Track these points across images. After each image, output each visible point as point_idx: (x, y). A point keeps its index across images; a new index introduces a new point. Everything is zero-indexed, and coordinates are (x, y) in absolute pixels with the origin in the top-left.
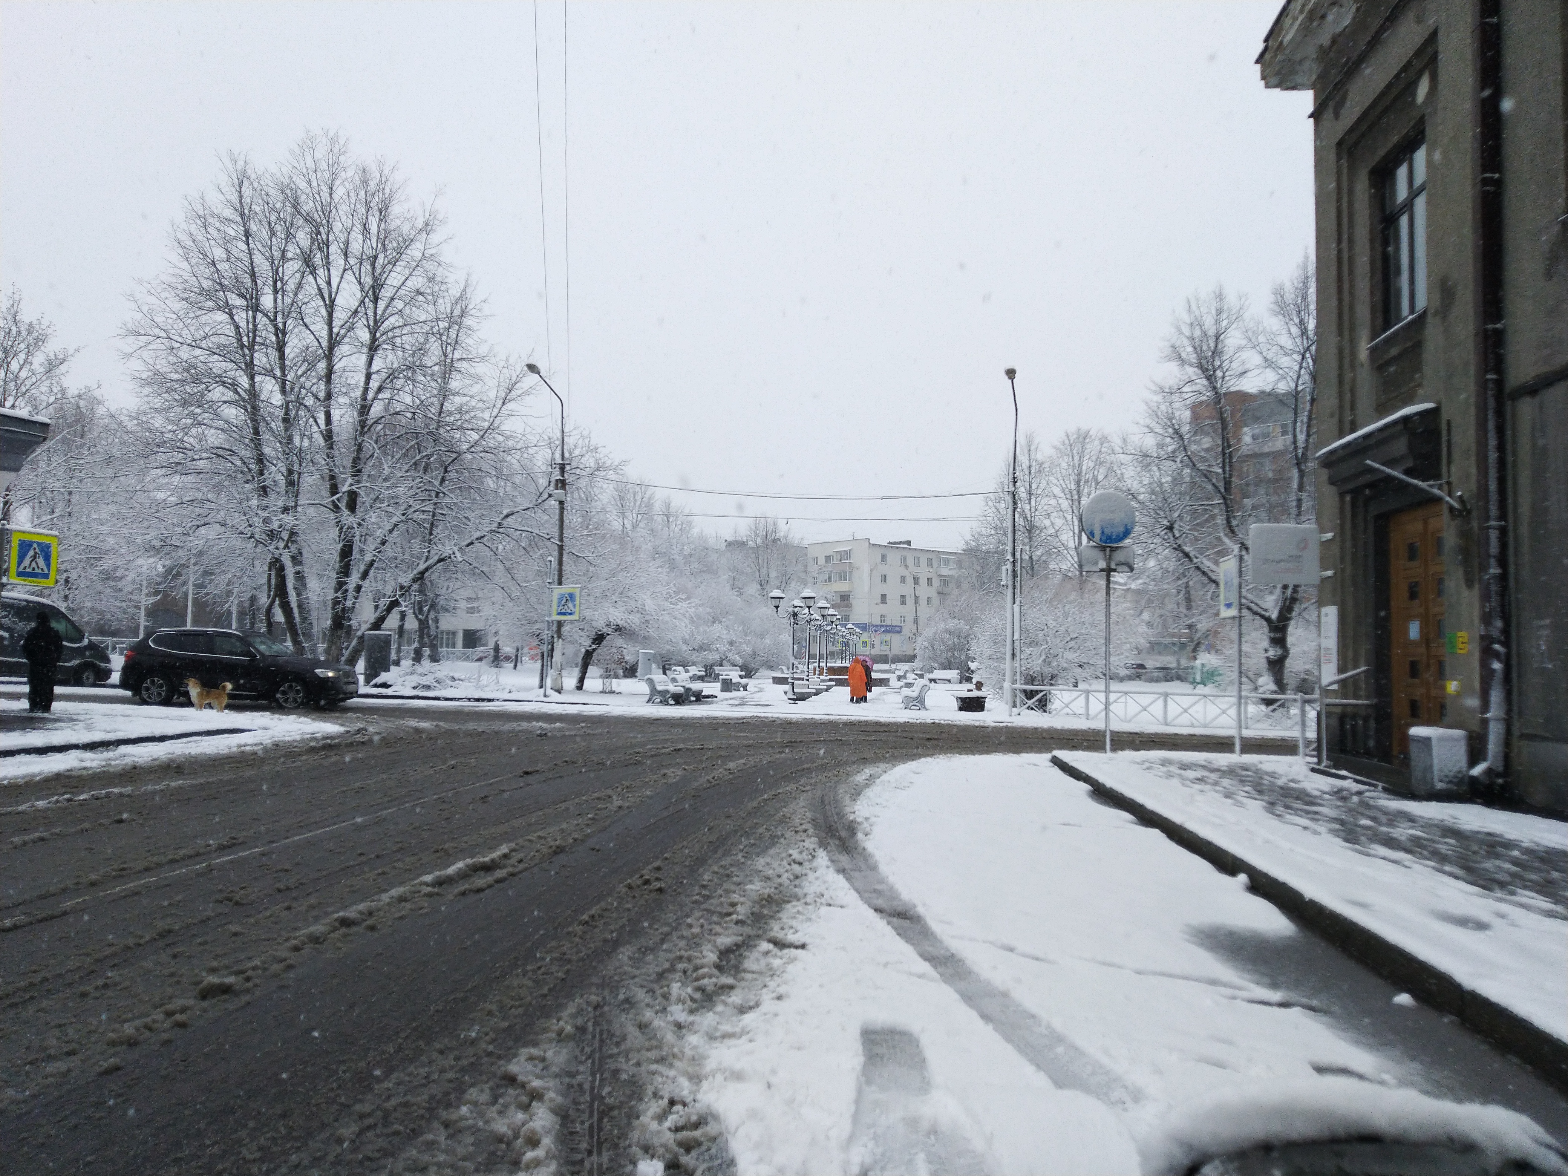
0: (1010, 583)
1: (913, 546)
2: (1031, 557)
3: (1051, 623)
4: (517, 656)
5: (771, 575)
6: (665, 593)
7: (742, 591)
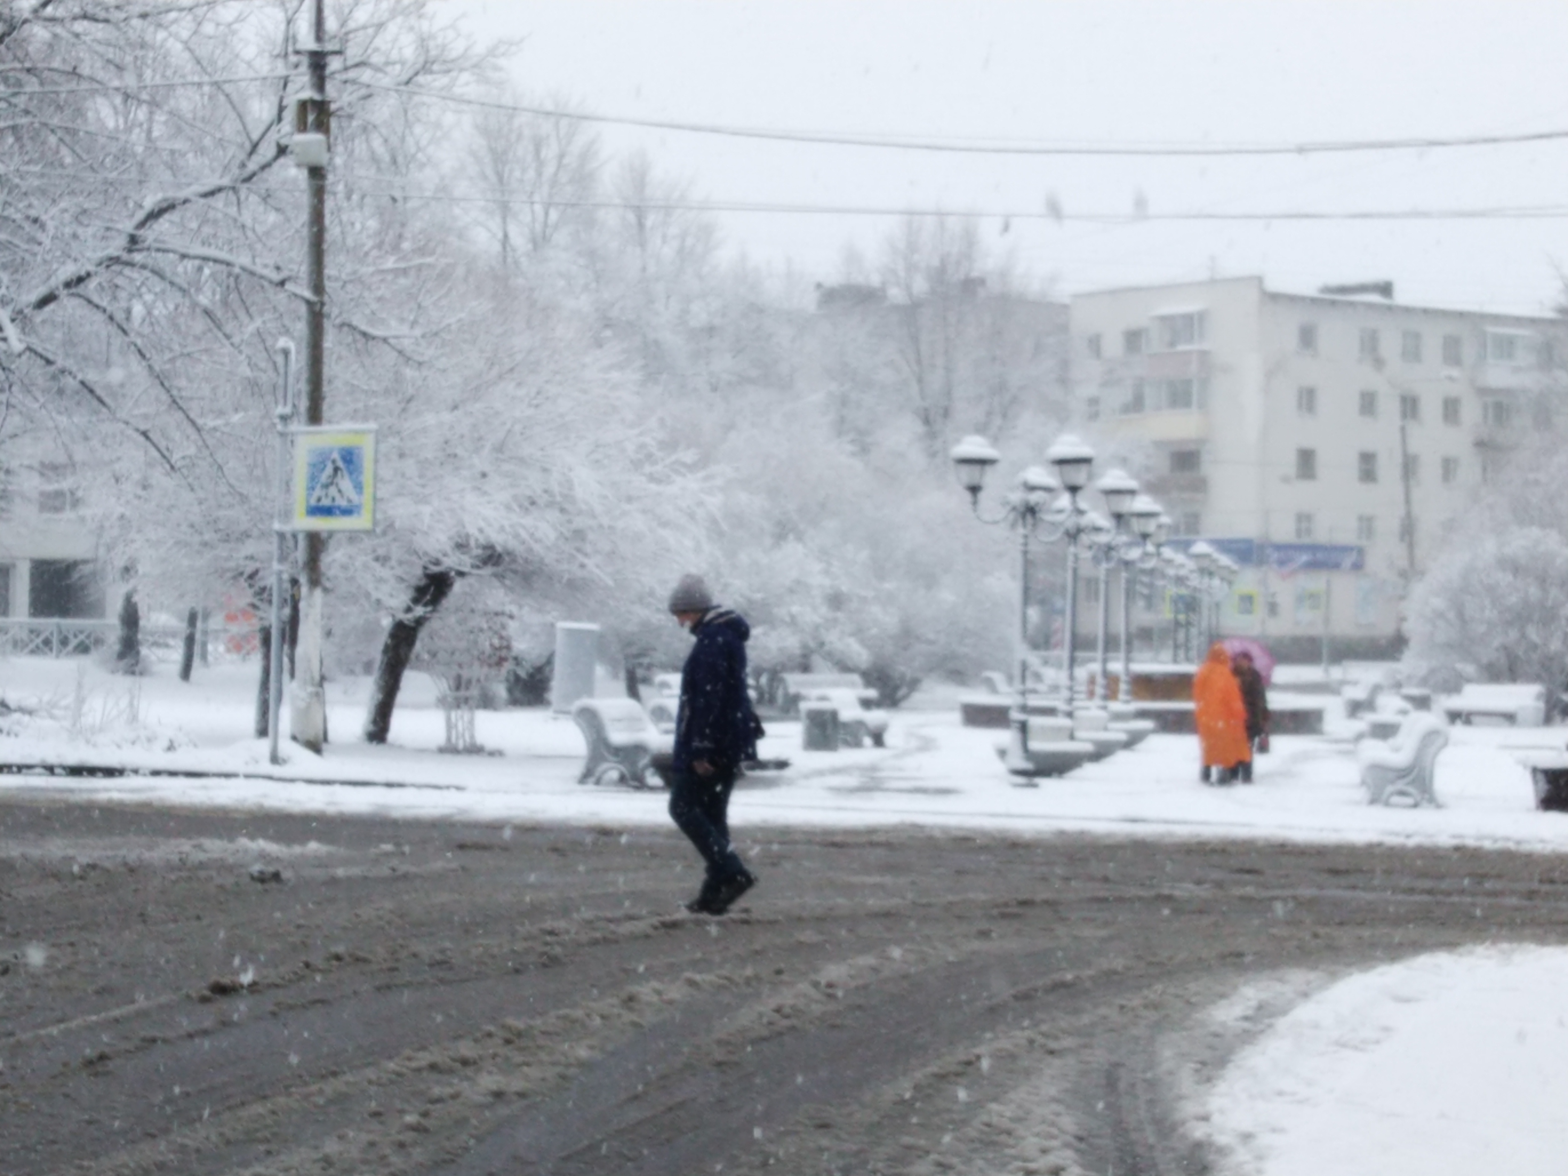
4: (190, 641)
5: (958, 393)
6: (634, 447)
7: (867, 440)
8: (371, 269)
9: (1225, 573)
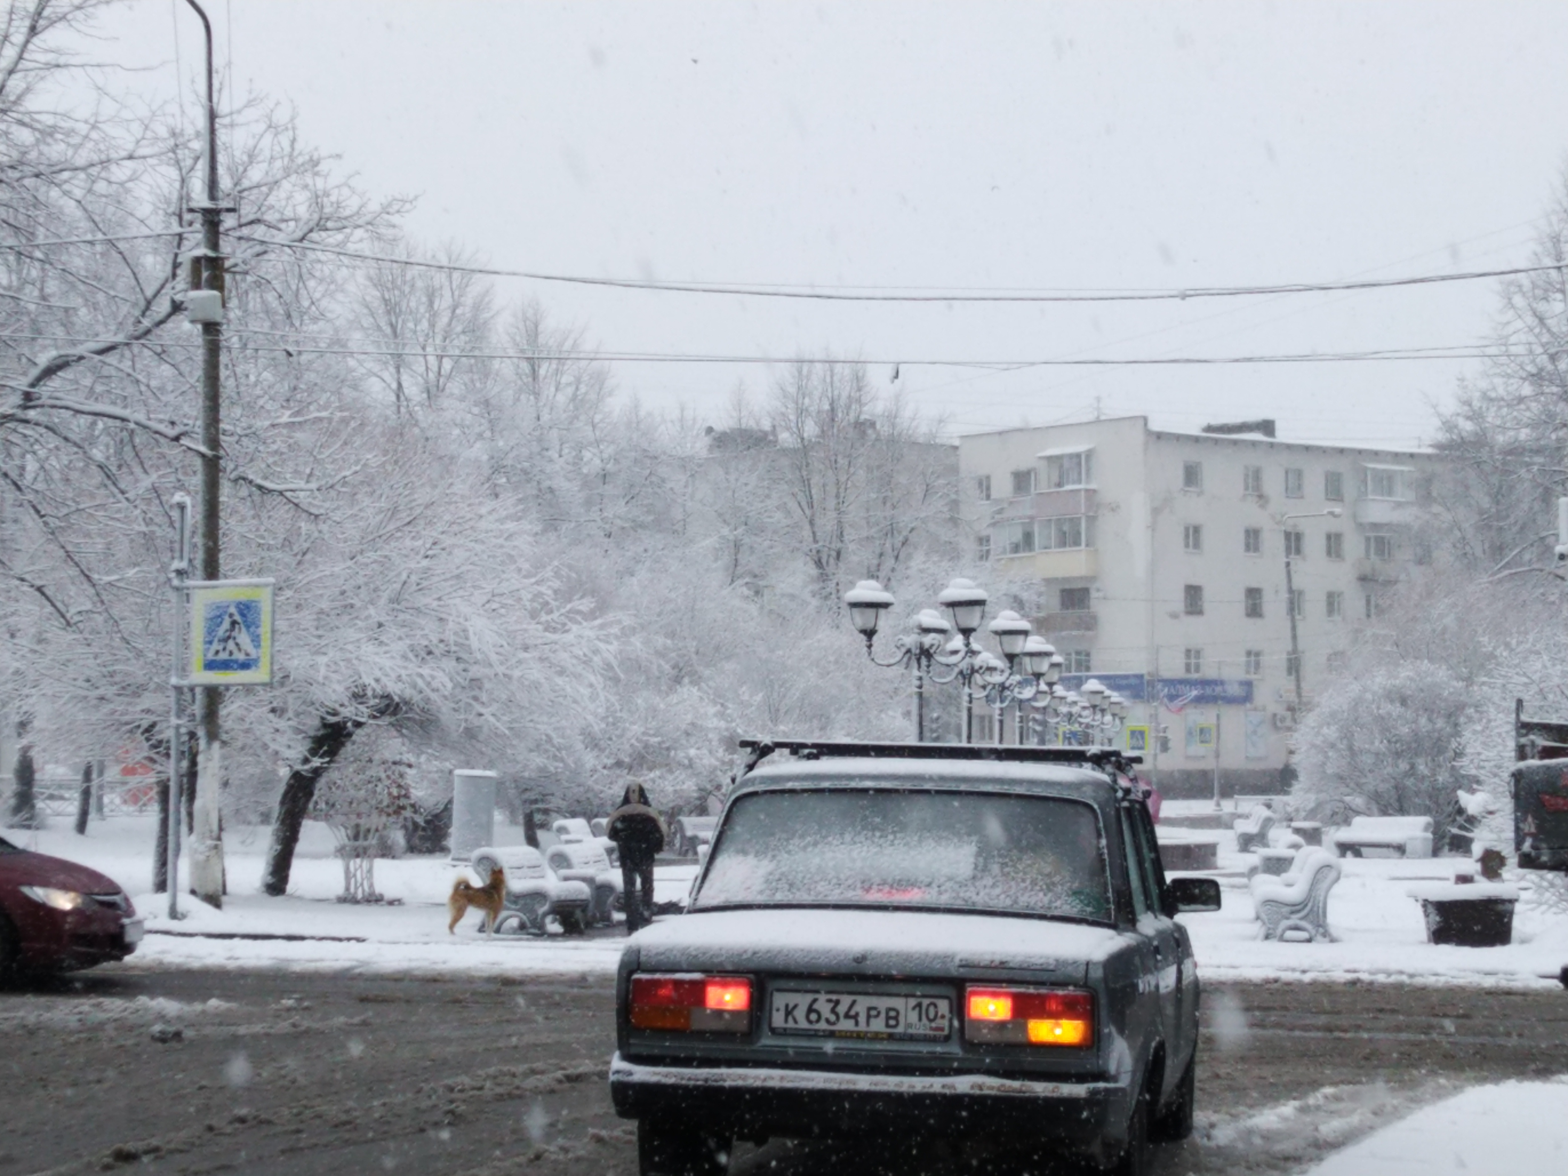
4: (86, 794)
5: (850, 534)
6: (530, 596)
7: (762, 583)
8: (267, 423)
9: (1116, 709)
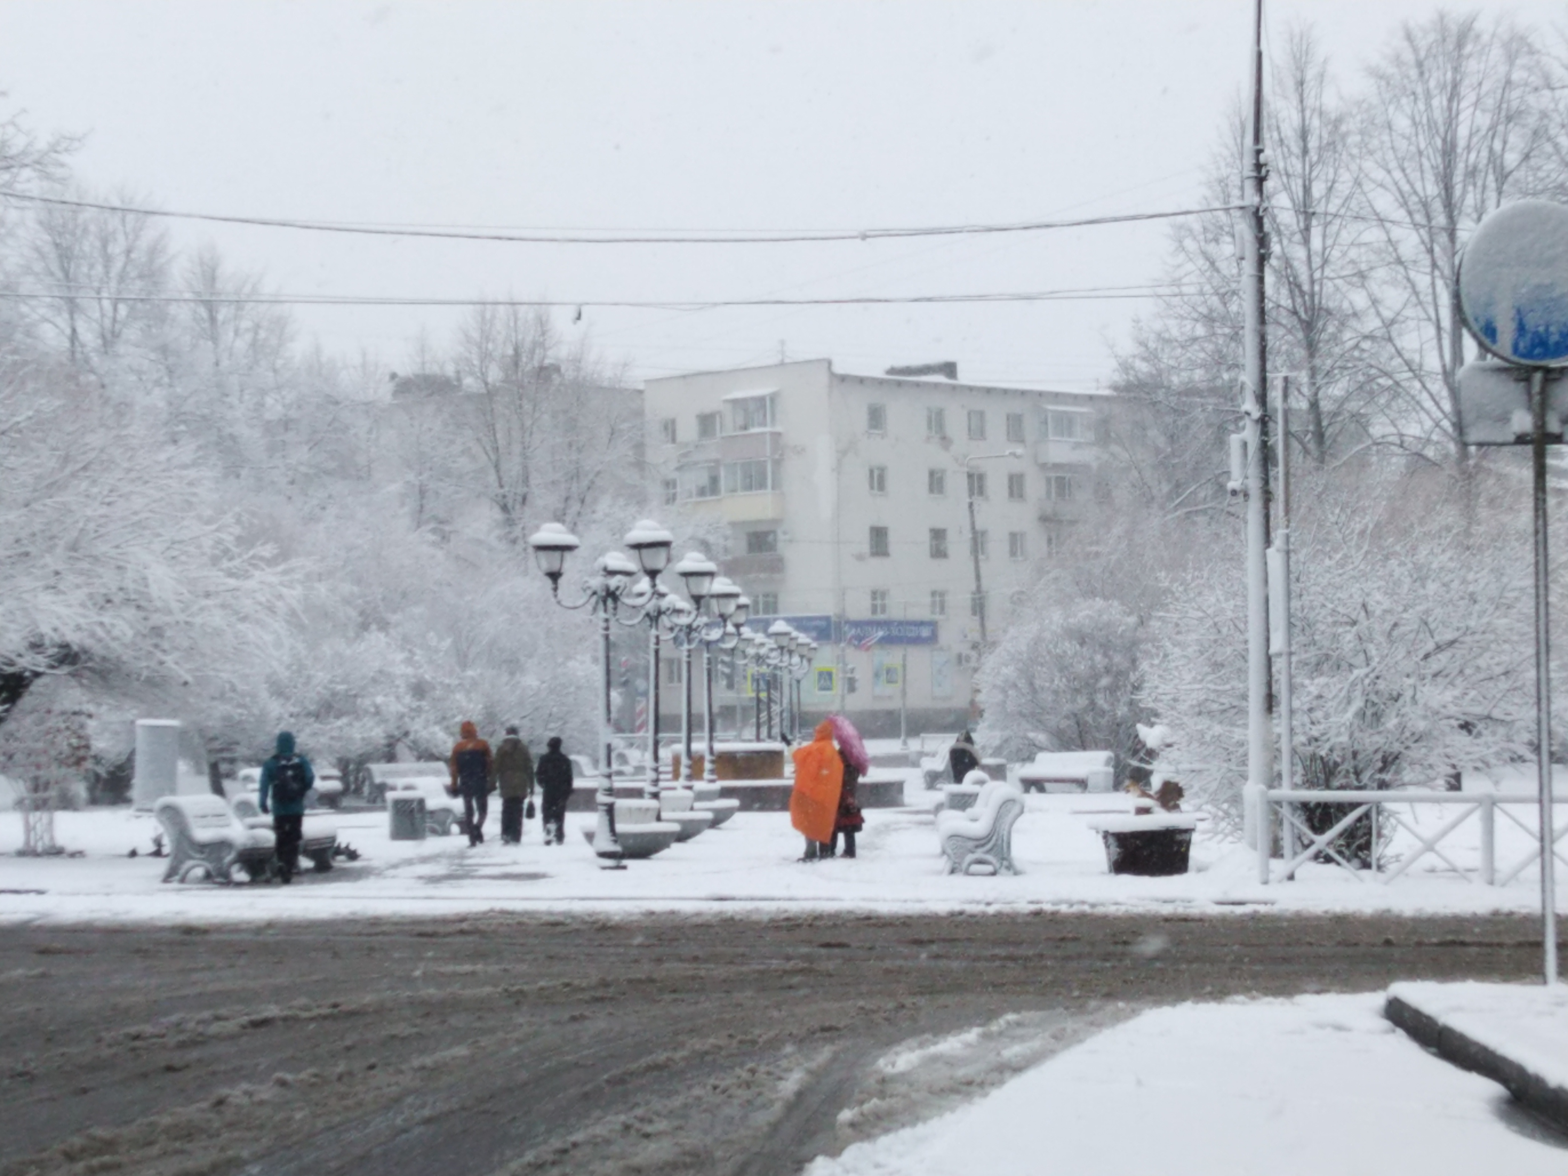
0: (1254, 485)
1: (964, 377)
2: (1314, 405)
3: (1379, 601)
5: (535, 479)
6: (211, 543)
7: (447, 528)
9: (805, 651)
